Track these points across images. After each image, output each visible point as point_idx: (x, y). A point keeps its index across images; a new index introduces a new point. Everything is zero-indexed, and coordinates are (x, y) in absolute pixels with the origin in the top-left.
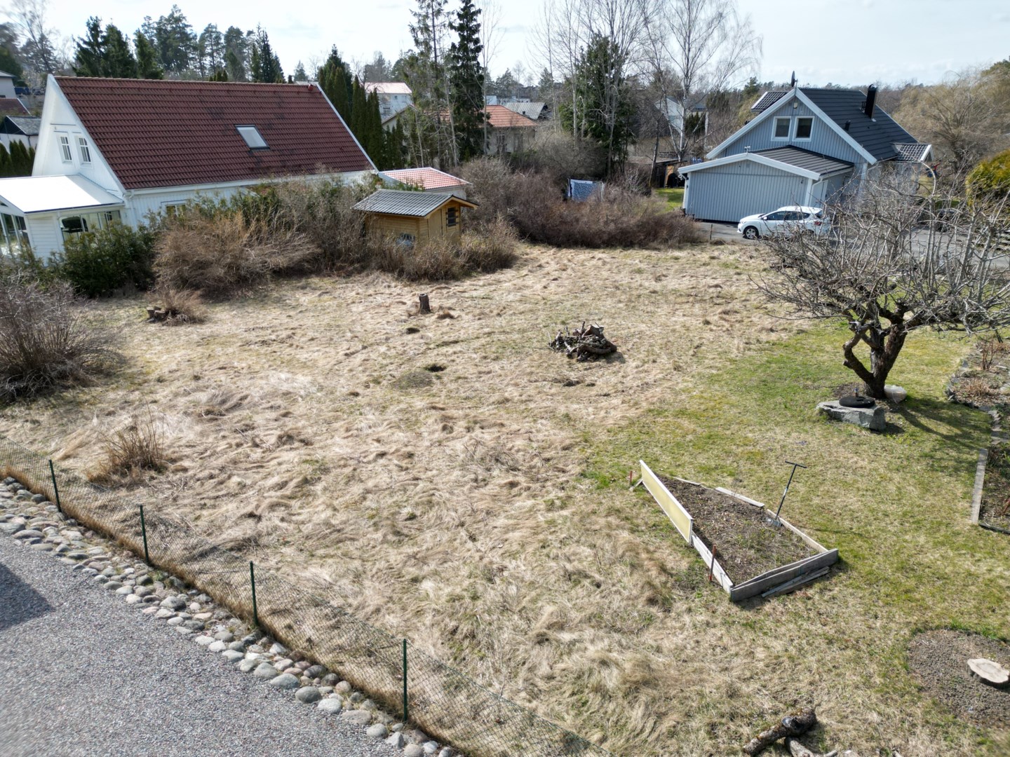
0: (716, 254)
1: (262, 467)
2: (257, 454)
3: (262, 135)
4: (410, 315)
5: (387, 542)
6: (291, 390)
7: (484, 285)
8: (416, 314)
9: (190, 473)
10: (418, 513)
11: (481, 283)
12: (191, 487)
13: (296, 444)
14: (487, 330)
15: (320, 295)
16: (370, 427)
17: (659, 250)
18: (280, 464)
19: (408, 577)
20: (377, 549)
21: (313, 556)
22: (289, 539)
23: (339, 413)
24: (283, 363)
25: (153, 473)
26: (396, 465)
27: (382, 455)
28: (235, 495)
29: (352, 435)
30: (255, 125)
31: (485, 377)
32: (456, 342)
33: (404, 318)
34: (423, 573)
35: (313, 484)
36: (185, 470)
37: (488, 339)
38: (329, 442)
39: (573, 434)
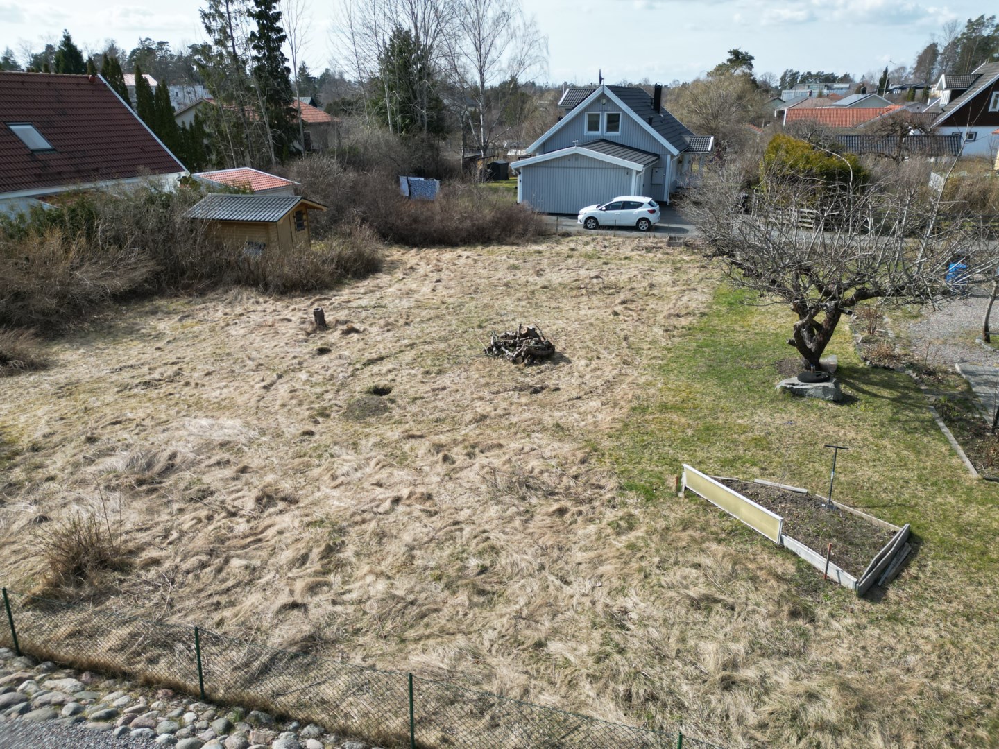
0: (572, 245)
1: (260, 540)
2: (241, 526)
3: (43, 134)
4: (308, 334)
5: (476, 605)
6: (227, 439)
7: (366, 293)
8: (314, 331)
9: (167, 565)
10: (488, 563)
11: (362, 290)
12: (182, 585)
13: (281, 505)
14: (406, 342)
15: (180, 320)
16: (356, 470)
17: (517, 245)
18: (280, 533)
19: (530, 642)
20: (471, 615)
21: (403, 641)
22: (358, 626)
23: (306, 459)
24: (190, 406)
25: (117, 575)
26: (422, 511)
27: (397, 501)
28: (250, 583)
29: (342, 484)
30: (32, 123)
31: (442, 394)
32: (381, 359)
33: (301, 337)
34: (543, 635)
35: (339, 551)
36: (156, 562)
37: (413, 352)
38: (318, 494)
39: (576, 445)
